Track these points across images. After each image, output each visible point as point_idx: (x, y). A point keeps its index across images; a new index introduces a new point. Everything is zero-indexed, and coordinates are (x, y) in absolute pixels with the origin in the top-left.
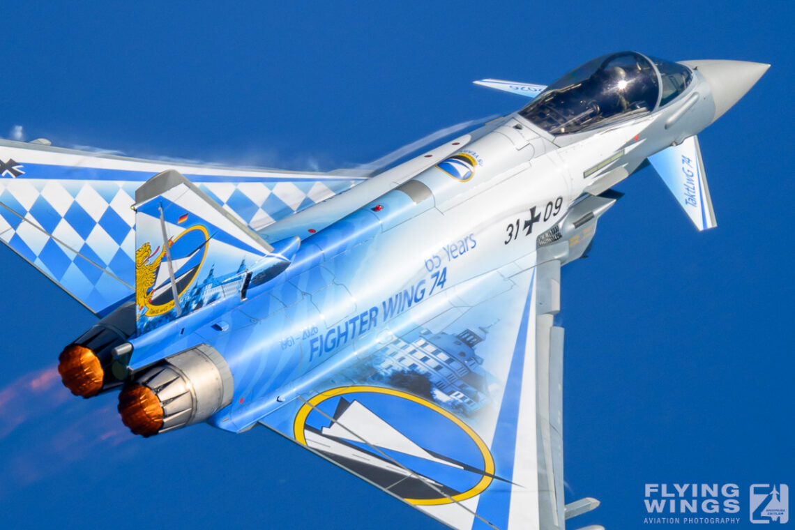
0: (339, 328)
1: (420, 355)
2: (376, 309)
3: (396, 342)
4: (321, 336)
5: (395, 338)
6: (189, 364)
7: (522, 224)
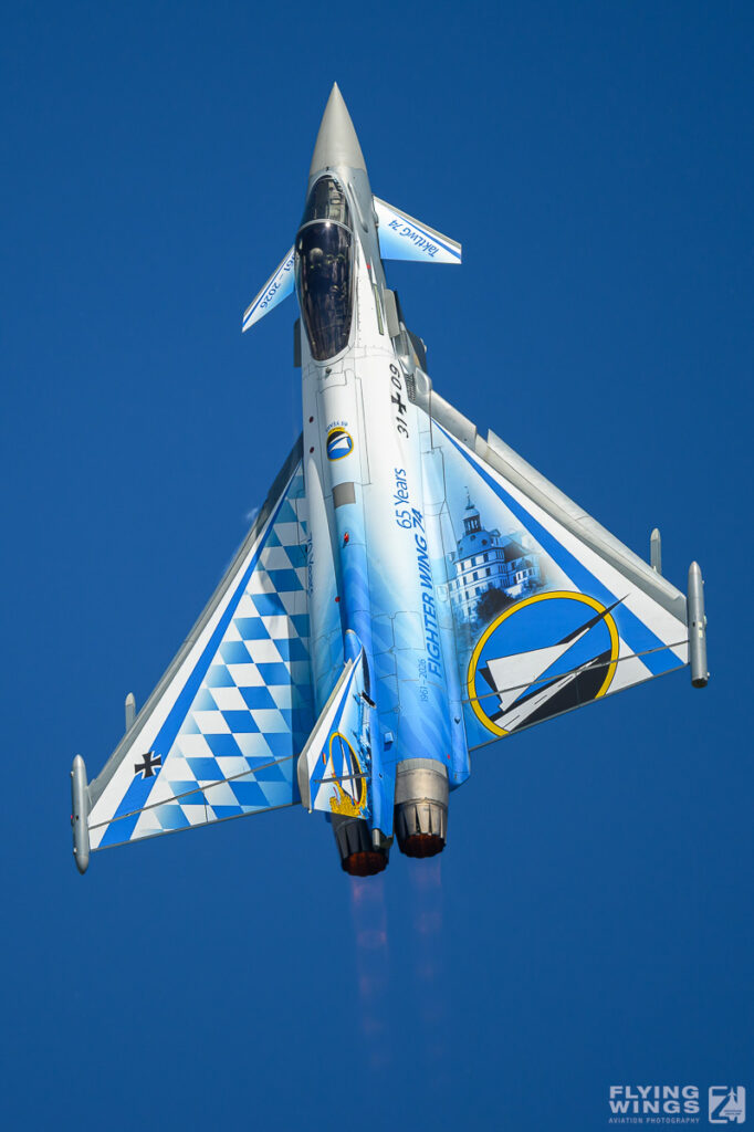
0: (428, 638)
1: (470, 577)
2: (424, 594)
3: (450, 588)
4: (429, 659)
5: (446, 585)
6: (408, 790)
7: (400, 415)
